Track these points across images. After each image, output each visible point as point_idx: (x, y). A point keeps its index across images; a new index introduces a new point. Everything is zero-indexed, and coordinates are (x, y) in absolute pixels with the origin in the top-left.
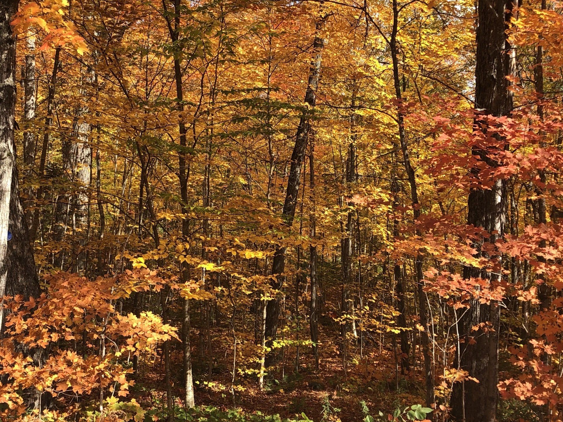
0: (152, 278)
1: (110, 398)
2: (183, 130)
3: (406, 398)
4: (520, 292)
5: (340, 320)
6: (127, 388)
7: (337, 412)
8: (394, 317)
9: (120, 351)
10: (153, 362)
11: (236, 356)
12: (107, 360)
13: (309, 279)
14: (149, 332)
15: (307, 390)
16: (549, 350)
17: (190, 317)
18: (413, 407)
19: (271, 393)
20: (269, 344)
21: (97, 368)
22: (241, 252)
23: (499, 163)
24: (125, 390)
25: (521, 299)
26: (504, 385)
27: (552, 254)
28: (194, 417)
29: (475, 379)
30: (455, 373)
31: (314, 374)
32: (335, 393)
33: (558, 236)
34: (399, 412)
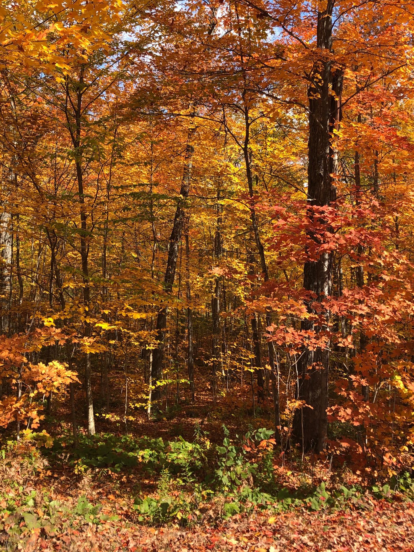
0: (57, 334)
1: (26, 430)
2: (84, 218)
3: (260, 422)
4: (340, 340)
5: (209, 362)
6: (38, 422)
7: (207, 435)
8: (250, 359)
9: (33, 392)
10: (63, 399)
11: (128, 393)
12: (22, 400)
13: (186, 331)
14: (54, 377)
15: (185, 418)
16: (364, 382)
17: (91, 364)
18: (260, 430)
19: (157, 421)
20: (154, 383)
21: (14, 406)
22: (129, 314)
23: (322, 242)
24: (37, 423)
25: (340, 345)
26: (331, 410)
27: (363, 310)
28: (94, 442)
29: (310, 406)
30: (295, 402)
31: (191, 404)
32: (206, 419)
33: (367, 296)
34: (249, 434)
